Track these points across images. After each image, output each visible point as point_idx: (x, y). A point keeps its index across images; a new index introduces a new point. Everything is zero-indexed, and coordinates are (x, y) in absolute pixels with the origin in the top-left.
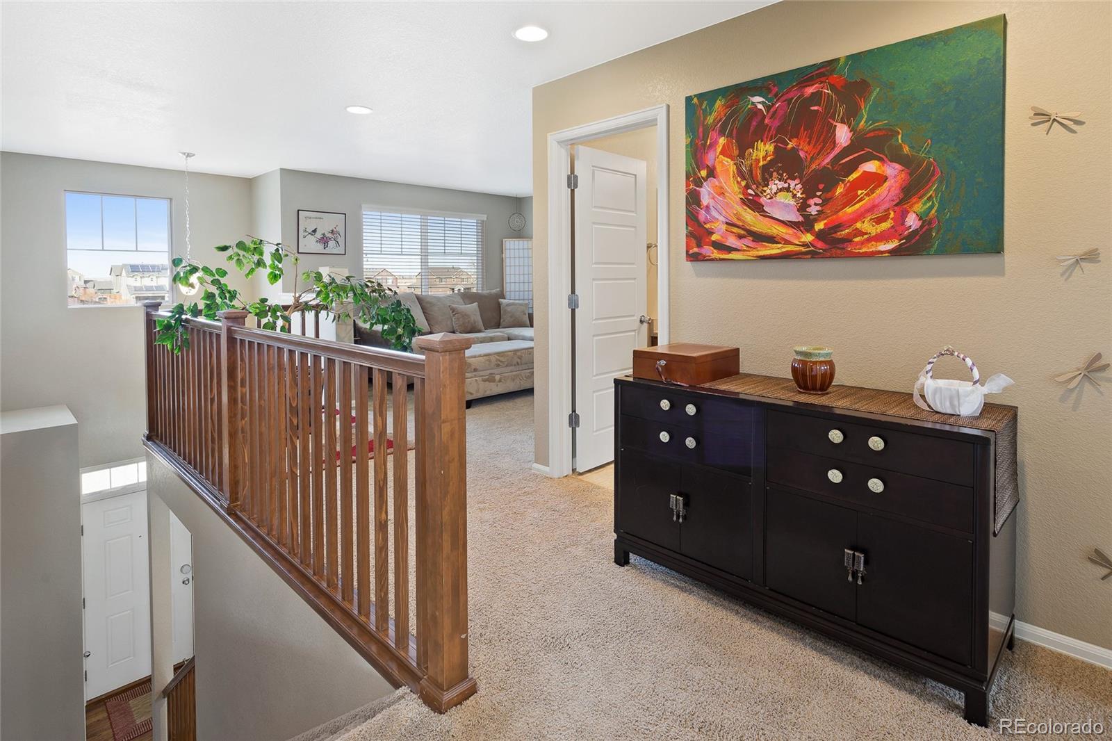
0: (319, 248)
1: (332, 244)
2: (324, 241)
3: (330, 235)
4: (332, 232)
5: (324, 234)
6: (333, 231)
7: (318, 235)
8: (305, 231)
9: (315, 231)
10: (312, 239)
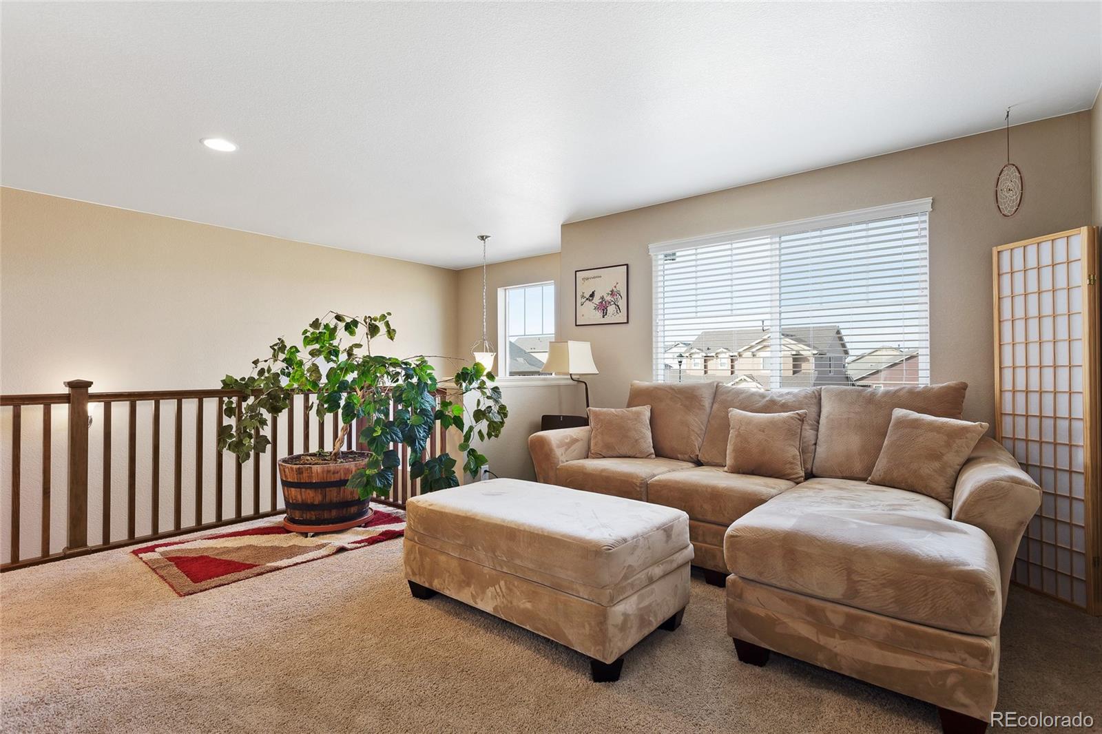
0: (597, 317)
1: (611, 309)
2: (603, 307)
3: (609, 298)
4: (612, 293)
5: (602, 298)
6: (612, 291)
7: (597, 300)
8: (583, 297)
9: (592, 295)
10: (590, 306)
